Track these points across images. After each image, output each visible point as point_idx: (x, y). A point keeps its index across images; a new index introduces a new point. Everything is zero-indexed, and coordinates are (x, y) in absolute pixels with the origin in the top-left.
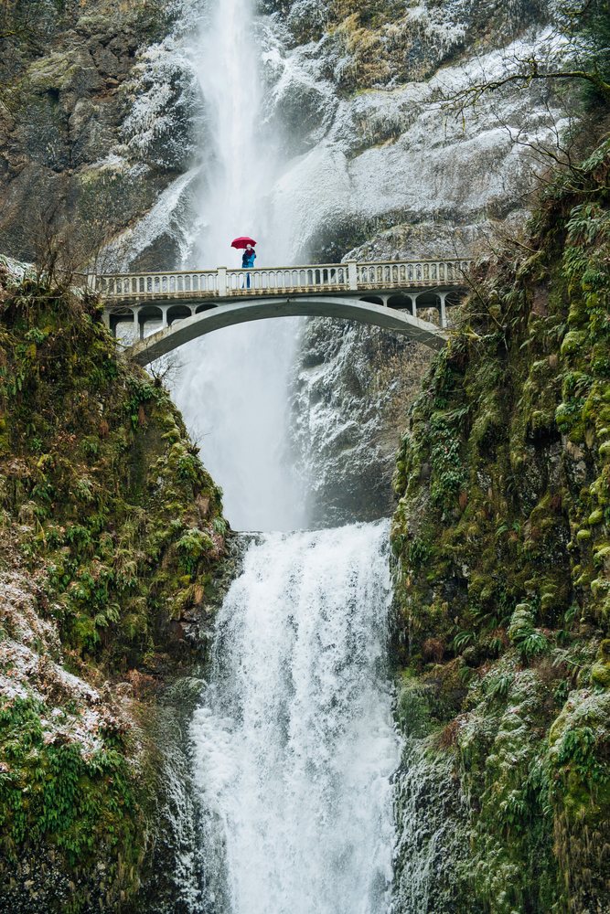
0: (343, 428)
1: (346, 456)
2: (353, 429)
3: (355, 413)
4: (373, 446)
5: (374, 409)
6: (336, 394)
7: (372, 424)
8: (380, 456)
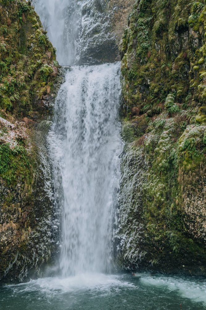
0: (95, 25)
1: (96, 37)
2: (98, 26)
3: (100, 20)
4: (106, 33)
5: (107, 18)
6: (92, 11)
7: (106, 24)
8: (109, 37)
